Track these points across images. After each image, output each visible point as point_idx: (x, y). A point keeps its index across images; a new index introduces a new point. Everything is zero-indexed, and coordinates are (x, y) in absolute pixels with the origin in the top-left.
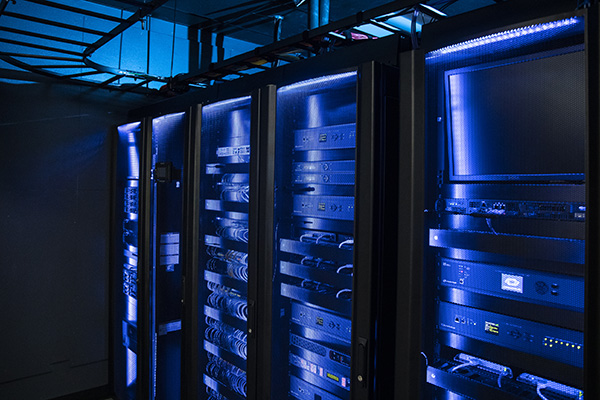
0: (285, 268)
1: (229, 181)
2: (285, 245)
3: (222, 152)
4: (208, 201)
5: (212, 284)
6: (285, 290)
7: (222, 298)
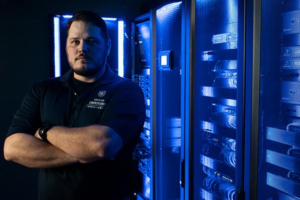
0: (271, 157)
1: (223, 67)
2: (273, 134)
3: (218, 39)
4: (204, 87)
5: (207, 168)
6: (272, 180)
7: (215, 182)
